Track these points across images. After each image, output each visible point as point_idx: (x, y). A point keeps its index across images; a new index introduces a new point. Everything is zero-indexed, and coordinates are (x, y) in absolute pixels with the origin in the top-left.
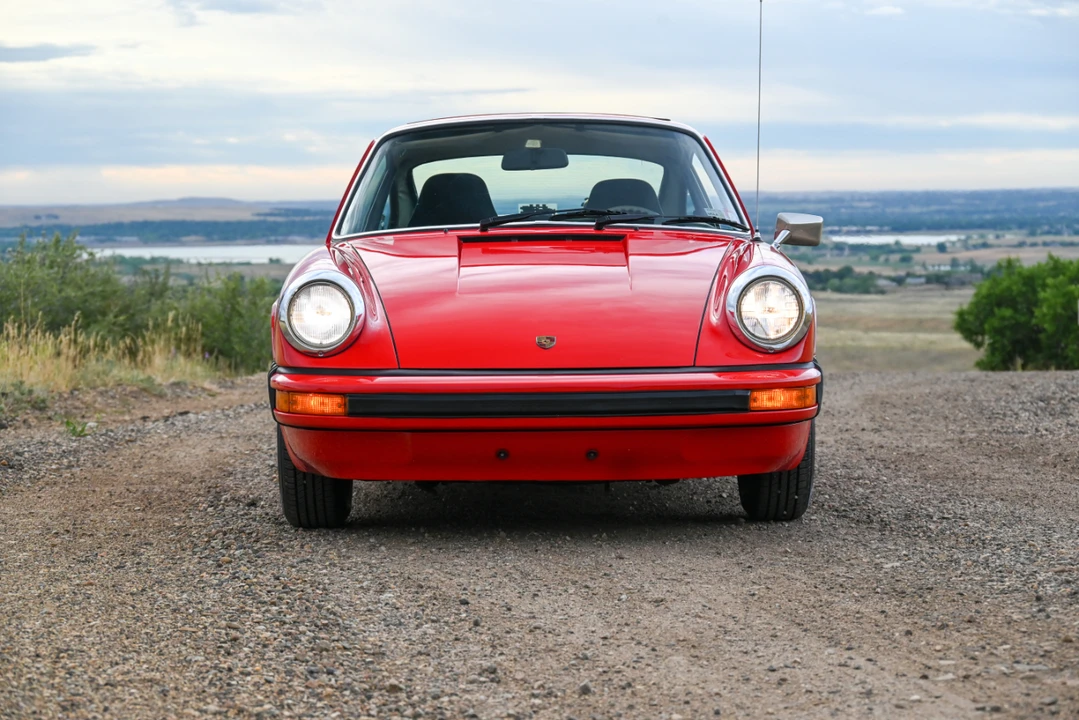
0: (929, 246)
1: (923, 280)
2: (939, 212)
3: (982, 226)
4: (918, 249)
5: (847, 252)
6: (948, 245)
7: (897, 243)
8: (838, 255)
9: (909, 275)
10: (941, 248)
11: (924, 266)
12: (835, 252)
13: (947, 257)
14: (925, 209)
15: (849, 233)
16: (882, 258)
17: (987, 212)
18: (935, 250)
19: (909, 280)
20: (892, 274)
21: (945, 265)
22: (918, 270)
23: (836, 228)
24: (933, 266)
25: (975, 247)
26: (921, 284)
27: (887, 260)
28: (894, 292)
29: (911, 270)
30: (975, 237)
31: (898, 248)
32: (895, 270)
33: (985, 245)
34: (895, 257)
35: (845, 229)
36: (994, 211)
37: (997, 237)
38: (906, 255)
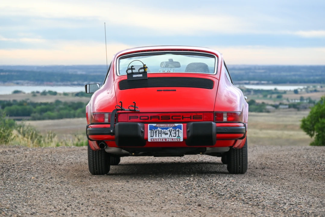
0: (290, 91)
1: (287, 107)
2: (295, 75)
3: (314, 82)
4: (285, 92)
5: (252, 93)
6: (299, 90)
7: (275, 89)
8: (248, 94)
9: (281, 104)
10: (296, 92)
11: (288, 100)
12: (247, 93)
13: (298, 96)
14: (288, 74)
15: (253, 84)
16: (269, 96)
17: (317, 75)
18: (293, 93)
19: (281, 107)
20: (273, 103)
21: (297, 100)
22: (285, 102)
23: (247, 82)
24: (292, 100)
25: (311, 91)
26: (286, 108)
27: (271, 97)
28: (274, 112)
29: (282, 102)
30: (311, 87)
31: (276, 91)
32: (275, 101)
33: (316, 91)
34: (275, 96)
35: (252, 82)
36: (321, 75)
37: (321, 87)
38: (279, 95)
